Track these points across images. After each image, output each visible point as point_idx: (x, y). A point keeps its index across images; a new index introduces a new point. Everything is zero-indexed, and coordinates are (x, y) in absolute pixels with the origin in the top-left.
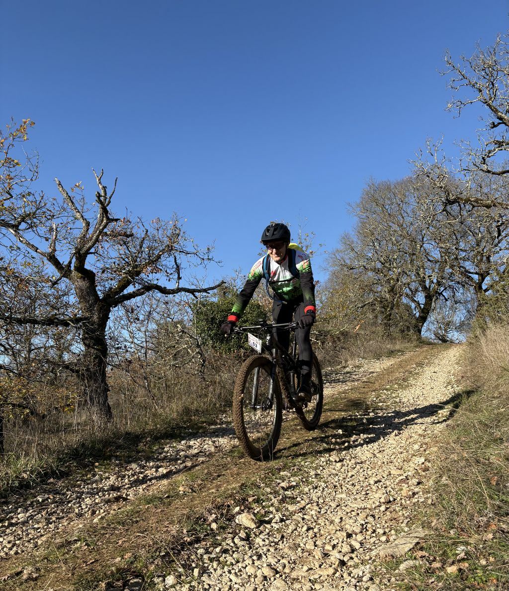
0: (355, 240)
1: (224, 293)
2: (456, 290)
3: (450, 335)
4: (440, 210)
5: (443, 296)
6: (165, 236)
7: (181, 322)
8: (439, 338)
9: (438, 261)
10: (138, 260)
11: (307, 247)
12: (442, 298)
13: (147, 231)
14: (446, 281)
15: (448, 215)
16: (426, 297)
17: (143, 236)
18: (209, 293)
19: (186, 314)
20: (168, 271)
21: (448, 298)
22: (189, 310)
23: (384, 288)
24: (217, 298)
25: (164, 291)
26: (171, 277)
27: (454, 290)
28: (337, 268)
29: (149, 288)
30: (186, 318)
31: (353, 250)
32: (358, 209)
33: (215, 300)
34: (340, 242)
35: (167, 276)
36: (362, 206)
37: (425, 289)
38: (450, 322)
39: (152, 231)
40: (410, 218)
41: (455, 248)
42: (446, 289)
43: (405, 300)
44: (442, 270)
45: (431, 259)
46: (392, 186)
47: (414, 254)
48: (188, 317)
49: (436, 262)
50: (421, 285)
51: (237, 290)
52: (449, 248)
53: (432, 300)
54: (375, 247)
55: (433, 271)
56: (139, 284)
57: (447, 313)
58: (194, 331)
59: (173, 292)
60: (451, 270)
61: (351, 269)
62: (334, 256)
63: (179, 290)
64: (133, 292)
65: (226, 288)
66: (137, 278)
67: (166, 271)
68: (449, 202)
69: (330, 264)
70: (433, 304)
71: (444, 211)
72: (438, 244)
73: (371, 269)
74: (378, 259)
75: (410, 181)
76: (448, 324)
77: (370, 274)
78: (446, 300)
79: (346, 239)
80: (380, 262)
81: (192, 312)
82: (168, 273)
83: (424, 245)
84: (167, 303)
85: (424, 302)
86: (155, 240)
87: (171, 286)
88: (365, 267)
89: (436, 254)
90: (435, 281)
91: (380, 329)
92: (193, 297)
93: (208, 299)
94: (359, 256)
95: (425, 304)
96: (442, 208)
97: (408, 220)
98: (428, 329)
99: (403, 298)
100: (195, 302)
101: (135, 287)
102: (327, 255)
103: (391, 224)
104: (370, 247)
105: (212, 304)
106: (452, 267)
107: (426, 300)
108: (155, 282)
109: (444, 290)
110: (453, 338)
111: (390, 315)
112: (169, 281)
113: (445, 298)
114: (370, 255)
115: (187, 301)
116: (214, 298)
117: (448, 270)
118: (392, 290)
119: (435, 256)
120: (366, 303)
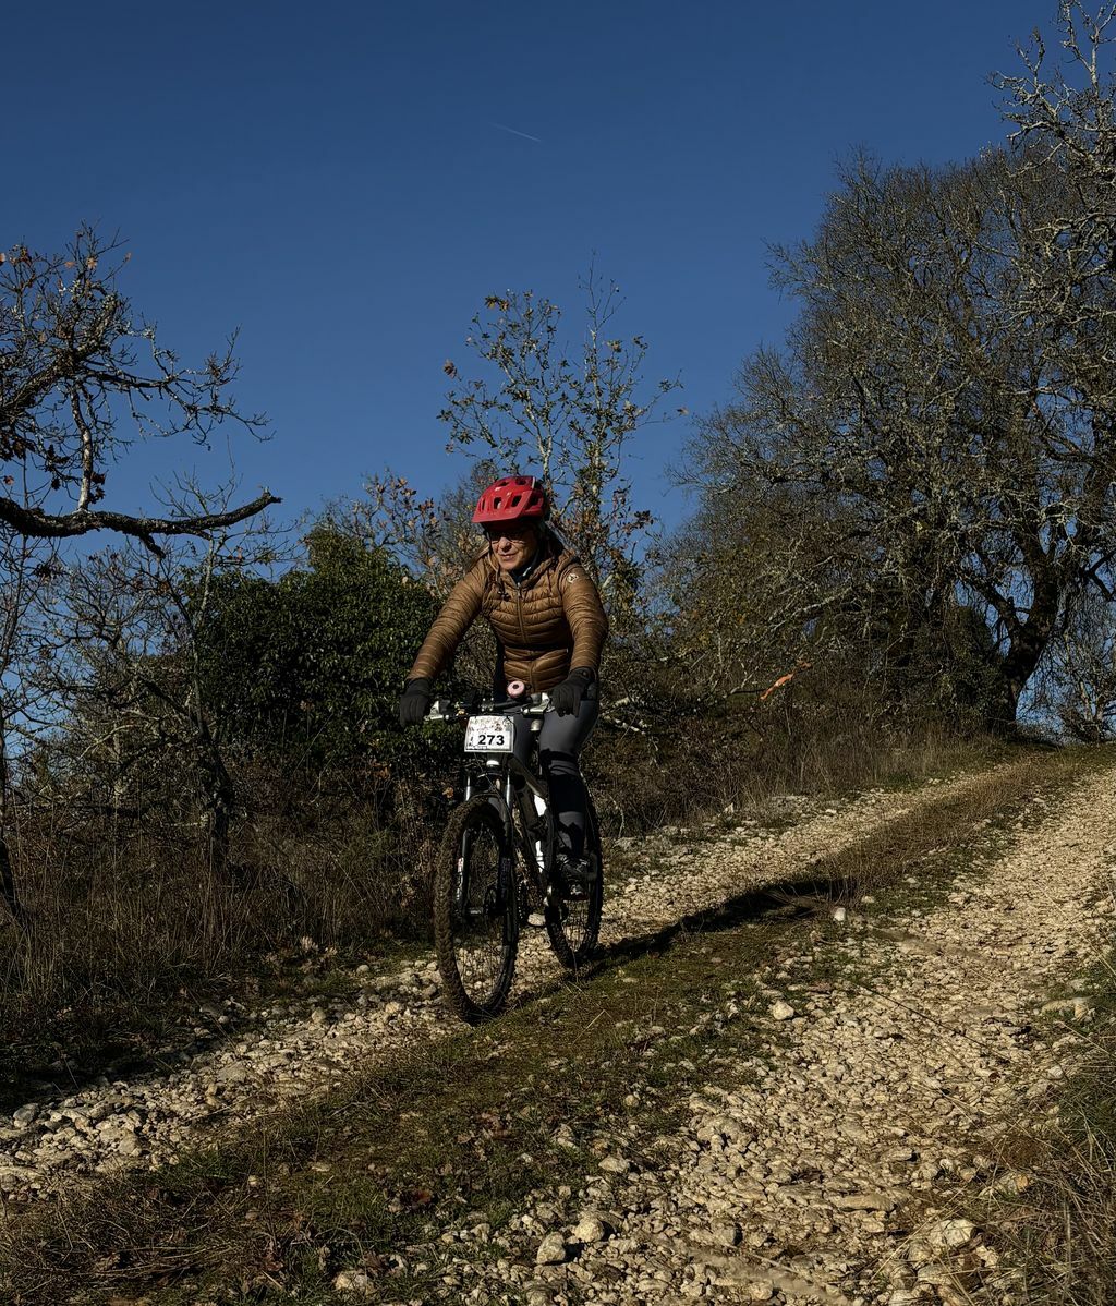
5: (1099, 583)
8: (1076, 729)
9: (1085, 458)
12: (1093, 589)
16: (1037, 586)
23: (891, 551)
28: (730, 477)
34: (743, 384)
37: (1035, 554)
42: (1107, 557)
45: (1060, 448)
53: (1056, 597)
55: (1067, 492)
61: (777, 481)
69: (705, 462)
73: (849, 484)
78: (1108, 598)
79: (765, 375)
85: (1031, 603)
89: (1078, 434)
95: (1033, 612)
98: (1041, 701)
99: (959, 586)
104: (849, 404)
107: (1036, 596)
109: (1101, 561)
113: (1104, 590)
118: (920, 559)
119: (1077, 441)
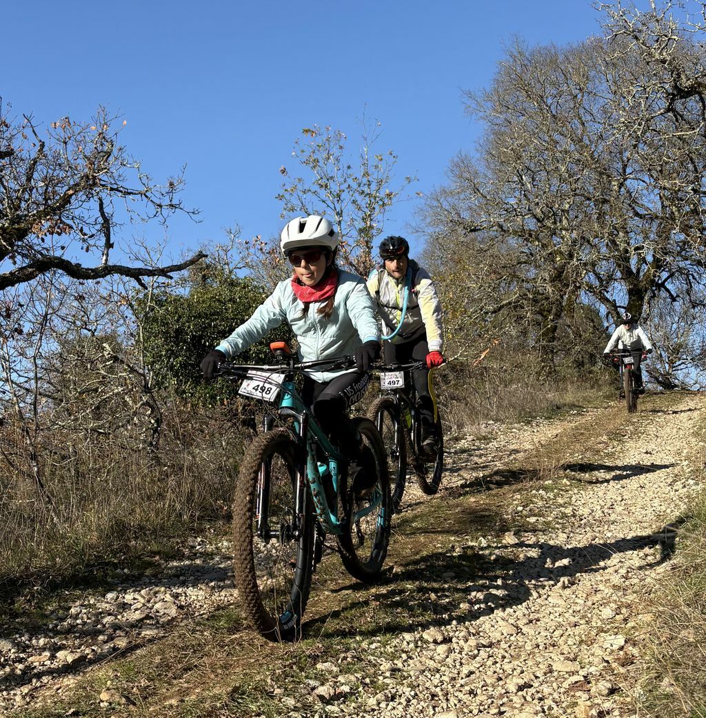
0: (481, 168)
1: (204, 278)
2: (694, 277)
3: (680, 374)
4: (660, 109)
5: (667, 290)
6: (81, 156)
7: (110, 338)
8: (657, 379)
9: (657, 217)
10: (23, 205)
11: (380, 183)
12: (663, 294)
13: (43, 145)
14: (672, 258)
15: (677, 120)
16: (630, 292)
17: (33, 155)
18: (171, 278)
19: (122, 321)
20: (86, 230)
21: (678, 296)
22: (129, 313)
23: (542, 273)
24: (188, 289)
25: (76, 271)
26: (91, 242)
27: (691, 277)
28: (444, 229)
29: (44, 264)
30: (121, 330)
31: (476, 190)
32: (489, 104)
33: (184, 292)
34: (450, 174)
35: (84, 240)
36: (496, 98)
37: (628, 274)
38: (681, 346)
39: (53, 146)
40: (597, 125)
41: (693, 189)
42: (671, 275)
43: (585, 298)
44: (664, 234)
45: (641, 211)
46: (561, 58)
47: (605, 201)
48: (126, 327)
49: (653, 218)
50: (619, 266)
51: (231, 272)
52: (679, 190)
53: (642, 299)
54: (523, 185)
55: (646, 237)
56: (24, 256)
57: (675, 326)
58: (139, 359)
59: (96, 274)
60: (683, 237)
61: (471, 231)
62: (436, 203)
63: (108, 270)
64: (11, 273)
65: (208, 267)
66: (20, 243)
67: (81, 230)
68: (680, 93)
69: (428, 220)
70: (645, 307)
71: (668, 110)
72: (656, 180)
73: (515, 232)
74: (529, 210)
75: (598, 47)
76: (677, 350)
77: (513, 241)
78: (674, 299)
79: (462, 169)
80: (535, 216)
81: (134, 318)
82: (85, 234)
83: (628, 182)
84: (80, 298)
85: (627, 303)
86: (60, 165)
87: (92, 261)
88: (501, 227)
89: (652, 202)
90: (650, 259)
91: (533, 359)
92: (138, 286)
93: (168, 290)
94: (490, 203)
96: (665, 104)
97: (595, 128)
99: (582, 293)
100: (141, 296)
101: (15, 263)
102: (423, 201)
103: (557, 137)
104: (514, 185)
105: (177, 300)
106: (685, 229)
107: (630, 298)
108: (58, 253)
109: (668, 278)
110: (687, 380)
111: (554, 329)
112: (87, 250)
113: (671, 295)
114: (513, 201)
115: (124, 294)
116: (182, 288)
117: (677, 236)
118: (558, 277)
119: (650, 206)
120: (504, 302)
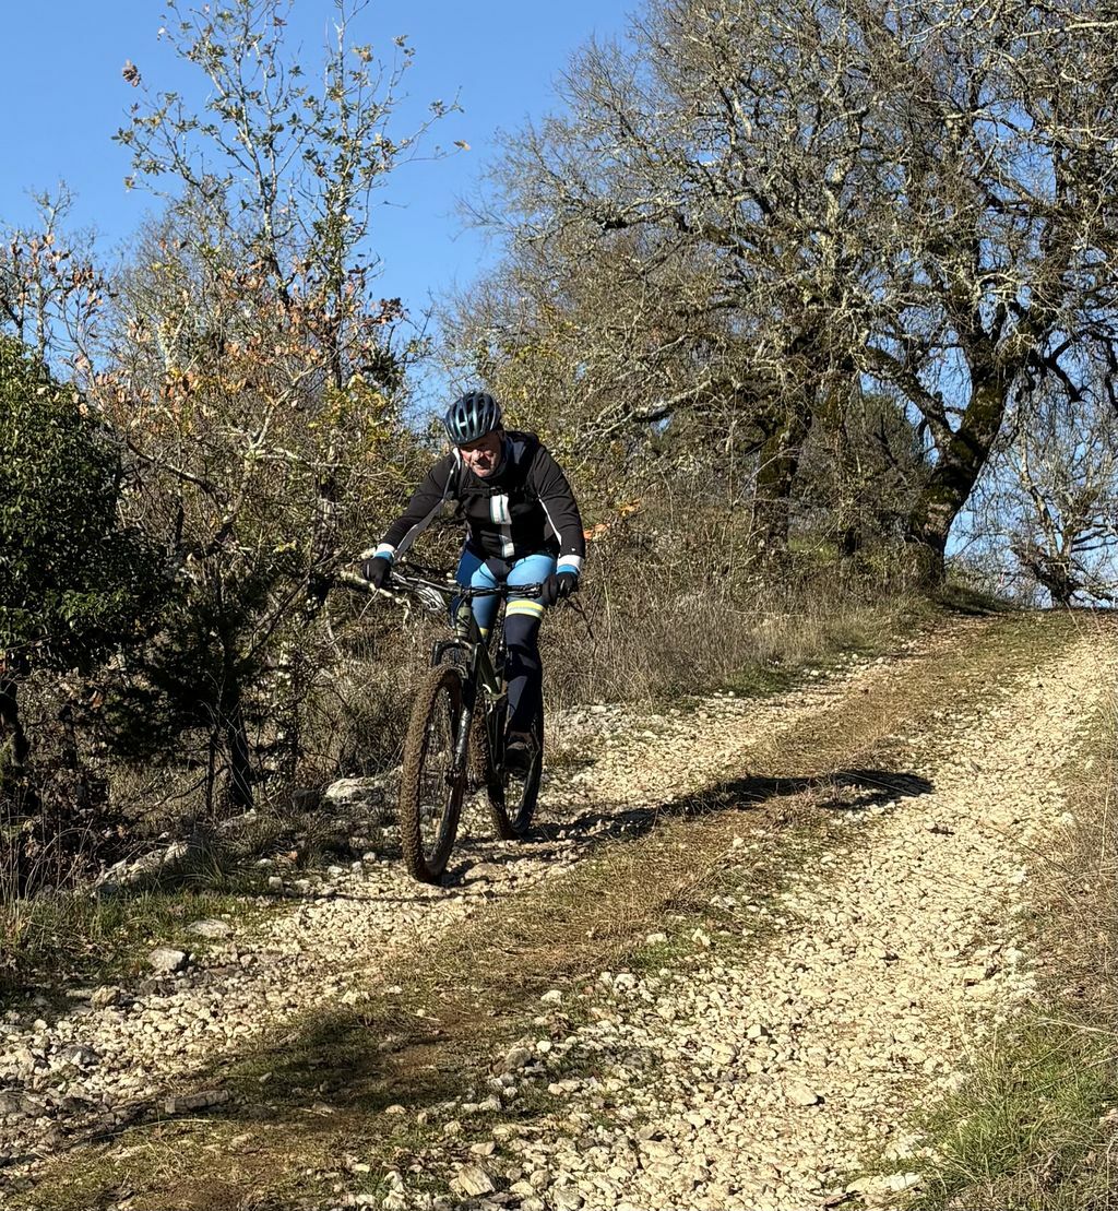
3: (1091, 560)
5: (1063, 375)
8: (1036, 569)
12: (1053, 382)
16: (979, 376)
21: (1085, 388)
42: (1074, 340)
53: (1003, 394)
61: (612, 225)
70: (1010, 410)
73: (711, 234)
76: (1083, 505)
78: (1076, 396)
79: (592, 77)
80: (757, 197)
95: (972, 413)
107: (975, 391)
109: (1066, 345)
110: (1105, 573)
113: (1069, 385)
